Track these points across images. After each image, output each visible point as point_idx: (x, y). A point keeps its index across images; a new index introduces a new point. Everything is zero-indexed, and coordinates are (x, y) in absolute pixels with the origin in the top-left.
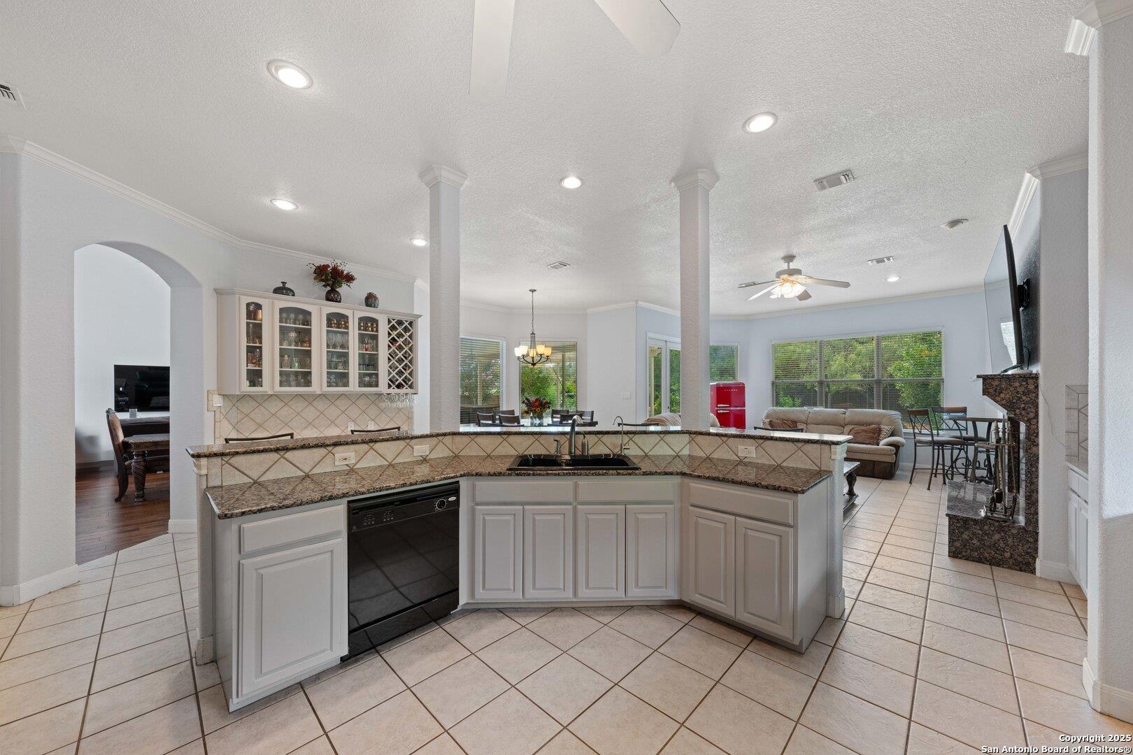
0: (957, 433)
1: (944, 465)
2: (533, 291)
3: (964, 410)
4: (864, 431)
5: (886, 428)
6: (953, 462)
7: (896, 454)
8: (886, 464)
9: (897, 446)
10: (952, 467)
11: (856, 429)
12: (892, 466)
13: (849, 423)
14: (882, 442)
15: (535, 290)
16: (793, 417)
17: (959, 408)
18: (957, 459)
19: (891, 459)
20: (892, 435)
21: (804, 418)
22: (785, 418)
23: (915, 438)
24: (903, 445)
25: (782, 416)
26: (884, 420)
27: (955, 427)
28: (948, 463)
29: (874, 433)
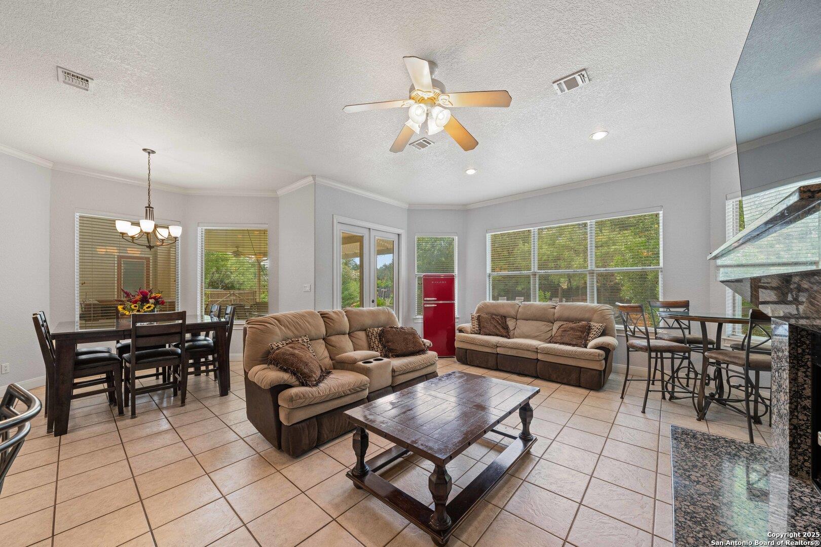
0: (678, 334)
1: (663, 373)
2: (150, 152)
3: (686, 305)
4: (572, 329)
5: (596, 326)
6: (675, 372)
7: (606, 359)
8: (595, 372)
9: (607, 349)
10: (672, 377)
11: (564, 326)
12: (600, 375)
13: (559, 319)
14: (591, 343)
15: (153, 152)
16: (502, 311)
17: (681, 302)
18: (679, 369)
19: (600, 366)
20: (604, 333)
21: (513, 313)
22: (495, 312)
23: (627, 341)
24: (614, 348)
25: (493, 311)
26: (595, 317)
27: (676, 325)
28: (668, 371)
29: (582, 332)
